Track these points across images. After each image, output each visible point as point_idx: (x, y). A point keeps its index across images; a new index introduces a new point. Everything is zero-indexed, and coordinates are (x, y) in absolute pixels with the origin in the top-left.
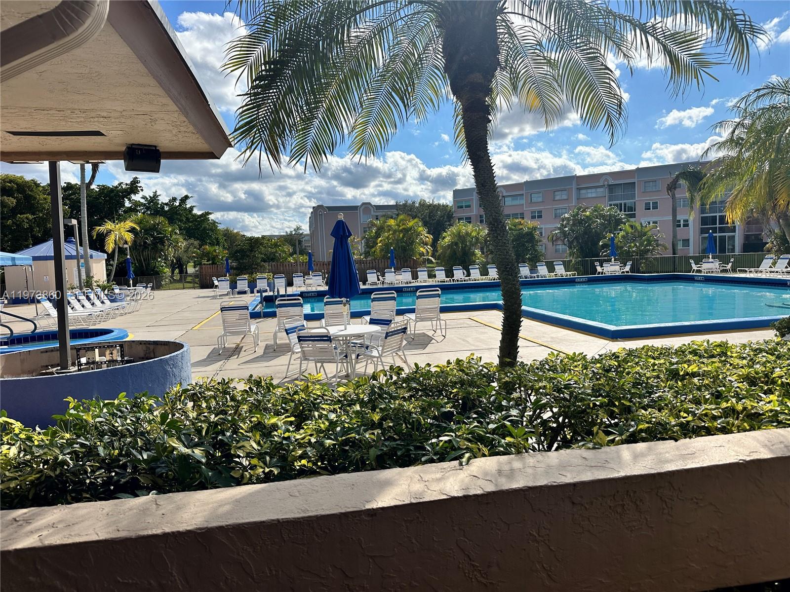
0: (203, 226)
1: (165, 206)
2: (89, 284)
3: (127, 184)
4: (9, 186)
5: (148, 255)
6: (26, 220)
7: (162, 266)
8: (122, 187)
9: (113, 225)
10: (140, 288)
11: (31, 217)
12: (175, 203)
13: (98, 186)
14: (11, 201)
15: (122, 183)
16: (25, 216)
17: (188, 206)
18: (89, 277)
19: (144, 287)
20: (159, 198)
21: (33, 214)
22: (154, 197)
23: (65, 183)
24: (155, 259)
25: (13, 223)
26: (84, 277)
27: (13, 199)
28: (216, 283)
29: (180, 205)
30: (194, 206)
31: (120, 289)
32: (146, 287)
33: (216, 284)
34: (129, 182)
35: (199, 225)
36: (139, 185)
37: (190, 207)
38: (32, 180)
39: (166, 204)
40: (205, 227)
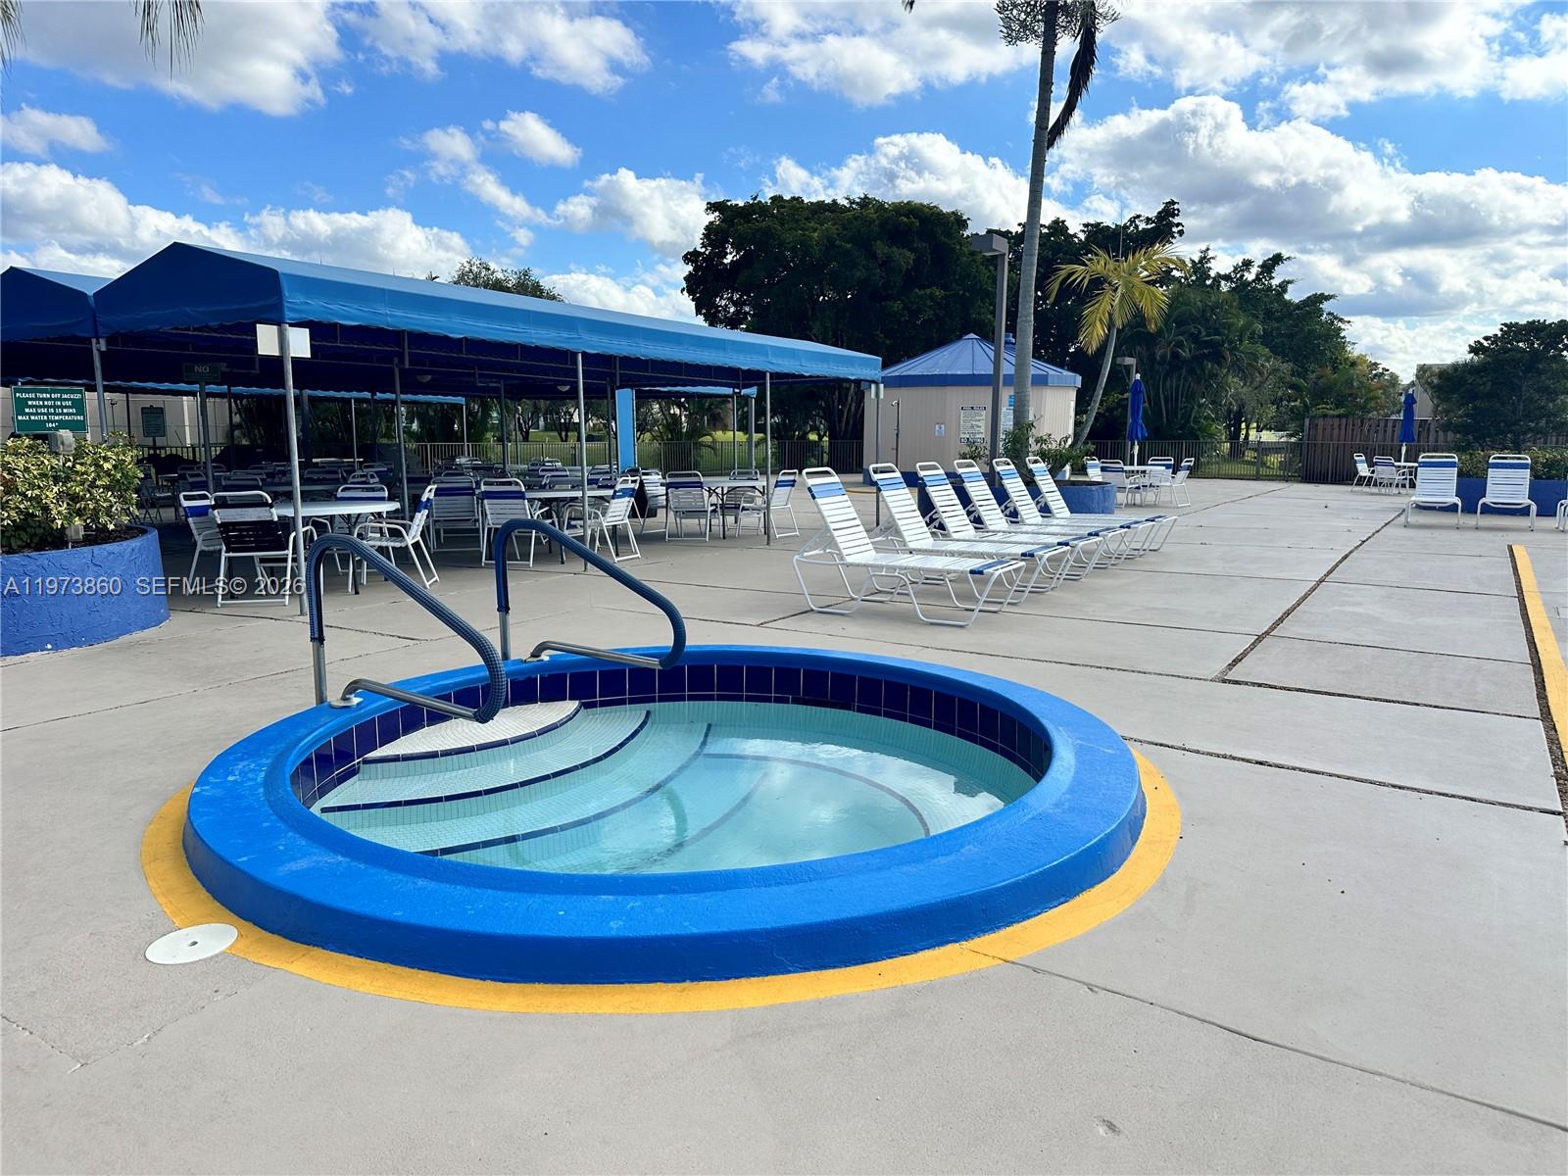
0: (1307, 328)
1: (1223, 283)
2: (1017, 450)
3: (1148, 220)
4: (904, 223)
5: (1177, 387)
6: (929, 303)
7: (1207, 418)
8: (1137, 227)
9: (1111, 265)
10: (1157, 470)
11: (938, 293)
12: (1246, 274)
13: (1086, 225)
14: (904, 257)
15: (1138, 216)
16: (928, 291)
17: (1275, 282)
18: (1022, 427)
19: (1168, 467)
20: (1212, 264)
21: (944, 288)
22: (1200, 261)
23: (1019, 225)
24: (1191, 397)
25: (905, 307)
26: (1007, 422)
27: (908, 254)
28: (1363, 470)
29: (1258, 279)
30: (1289, 282)
31: (1103, 469)
32: (1176, 469)
33: (1362, 474)
34: (1153, 214)
35: (1297, 326)
36: (1176, 220)
37: (1280, 286)
38: (953, 213)
39: (1227, 278)
40: (1311, 332)
